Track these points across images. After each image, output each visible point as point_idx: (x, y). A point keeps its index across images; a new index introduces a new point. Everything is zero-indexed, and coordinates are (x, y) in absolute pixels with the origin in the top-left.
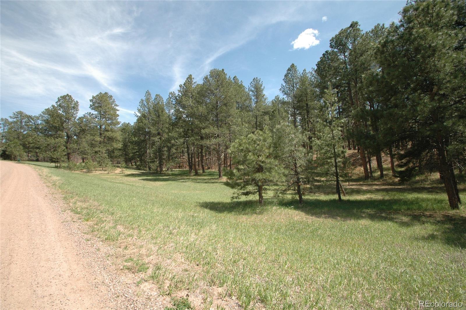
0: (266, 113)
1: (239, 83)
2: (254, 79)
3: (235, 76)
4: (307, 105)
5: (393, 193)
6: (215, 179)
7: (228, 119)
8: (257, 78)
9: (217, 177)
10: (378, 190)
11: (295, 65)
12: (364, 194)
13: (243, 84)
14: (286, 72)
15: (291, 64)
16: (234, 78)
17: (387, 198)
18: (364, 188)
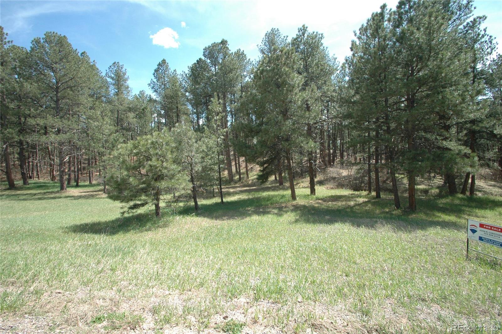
0: (130, 110)
1: (90, 63)
2: (114, 63)
3: (85, 52)
4: (177, 108)
5: (253, 193)
6: (52, 192)
7: (76, 109)
8: (118, 63)
9: (56, 190)
10: (242, 192)
11: (167, 61)
12: (233, 196)
13: (98, 66)
14: (157, 67)
15: (162, 59)
16: (83, 53)
17: (251, 197)
18: (231, 190)
